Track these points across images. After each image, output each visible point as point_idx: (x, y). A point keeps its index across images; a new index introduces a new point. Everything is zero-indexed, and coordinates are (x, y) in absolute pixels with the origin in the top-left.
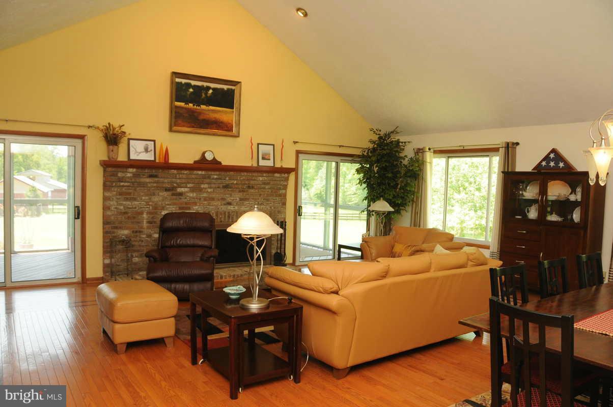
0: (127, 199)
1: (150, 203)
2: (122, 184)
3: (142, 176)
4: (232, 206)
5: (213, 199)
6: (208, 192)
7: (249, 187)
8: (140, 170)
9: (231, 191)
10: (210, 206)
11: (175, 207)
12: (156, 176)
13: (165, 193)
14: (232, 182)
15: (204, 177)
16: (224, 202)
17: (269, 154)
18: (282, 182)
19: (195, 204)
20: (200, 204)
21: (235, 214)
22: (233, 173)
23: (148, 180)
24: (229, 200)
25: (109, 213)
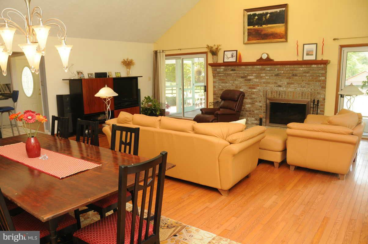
0: (223, 82)
1: (234, 85)
2: (220, 75)
3: (228, 70)
4: (282, 88)
5: (269, 83)
6: (265, 78)
7: (293, 75)
8: (226, 67)
9: (281, 78)
10: (267, 87)
11: (247, 87)
12: (234, 70)
13: (241, 79)
14: (280, 72)
15: (261, 70)
16: (276, 85)
17: (313, 51)
18: (320, 71)
19: (258, 86)
20: (261, 86)
21: (284, 93)
22: (279, 66)
23: (231, 72)
24: (280, 83)
25: (215, 89)
